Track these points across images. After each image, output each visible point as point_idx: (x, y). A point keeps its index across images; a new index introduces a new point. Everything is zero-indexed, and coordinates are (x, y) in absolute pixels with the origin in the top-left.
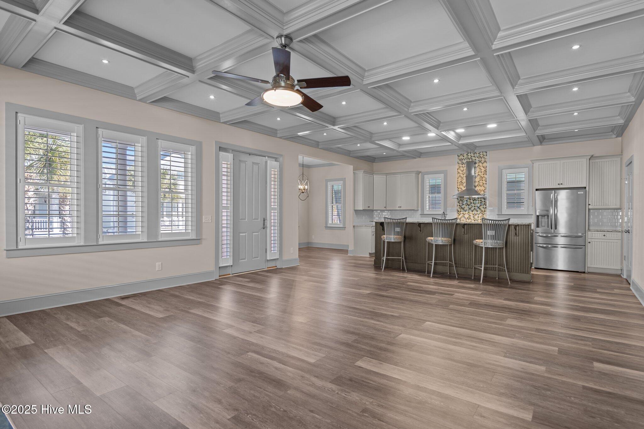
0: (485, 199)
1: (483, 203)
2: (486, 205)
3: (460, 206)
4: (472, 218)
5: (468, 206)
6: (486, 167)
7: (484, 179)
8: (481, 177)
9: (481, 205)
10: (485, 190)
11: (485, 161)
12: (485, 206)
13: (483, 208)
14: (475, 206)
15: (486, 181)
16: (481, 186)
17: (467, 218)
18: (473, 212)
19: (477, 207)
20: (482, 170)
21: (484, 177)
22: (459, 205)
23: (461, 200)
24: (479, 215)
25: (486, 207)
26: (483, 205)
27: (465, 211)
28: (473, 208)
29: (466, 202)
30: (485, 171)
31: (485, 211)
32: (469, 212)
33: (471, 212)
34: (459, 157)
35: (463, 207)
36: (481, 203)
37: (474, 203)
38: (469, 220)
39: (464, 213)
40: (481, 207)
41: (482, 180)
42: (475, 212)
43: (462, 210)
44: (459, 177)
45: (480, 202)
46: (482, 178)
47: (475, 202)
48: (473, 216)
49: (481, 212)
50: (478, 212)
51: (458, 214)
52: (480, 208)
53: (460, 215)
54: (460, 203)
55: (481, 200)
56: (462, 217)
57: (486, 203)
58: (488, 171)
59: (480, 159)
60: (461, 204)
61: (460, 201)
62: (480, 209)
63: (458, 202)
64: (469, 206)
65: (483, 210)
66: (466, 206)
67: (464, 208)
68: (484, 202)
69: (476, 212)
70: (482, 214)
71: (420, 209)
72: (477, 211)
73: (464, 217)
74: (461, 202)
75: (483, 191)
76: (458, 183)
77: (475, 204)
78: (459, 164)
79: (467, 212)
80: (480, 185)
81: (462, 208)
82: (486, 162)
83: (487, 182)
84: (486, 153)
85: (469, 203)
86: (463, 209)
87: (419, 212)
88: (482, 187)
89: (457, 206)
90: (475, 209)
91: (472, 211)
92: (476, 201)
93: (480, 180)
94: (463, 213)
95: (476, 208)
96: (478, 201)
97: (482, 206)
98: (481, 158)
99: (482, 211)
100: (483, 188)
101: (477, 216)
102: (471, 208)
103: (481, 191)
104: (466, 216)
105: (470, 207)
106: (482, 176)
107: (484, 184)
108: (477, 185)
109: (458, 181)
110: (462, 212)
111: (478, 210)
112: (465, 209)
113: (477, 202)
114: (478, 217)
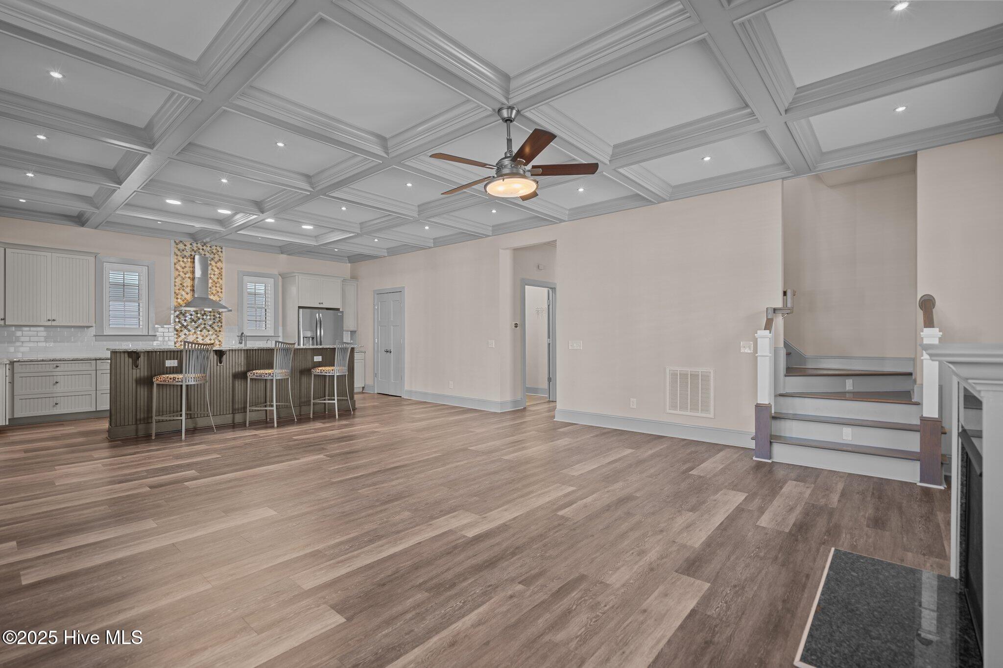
0: (219, 314)
1: (218, 319)
2: (221, 323)
3: (179, 322)
5: (193, 323)
6: (222, 269)
7: (218, 285)
8: (214, 281)
9: (214, 323)
10: (220, 301)
11: (220, 260)
13: (218, 326)
14: (205, 324)
15: (221, 289)
16: (214, 295)
18: (202, 333)
19: (208, 324)
20: (215, 271)
21: (218, 282)
23: (181, 313)
24: (211, 336)
25: (222, 326)
26: (218, 323)
27: (189, 331)
28: (201, 327)
29: (190, 317)
30: (220, 273)
31: (220, 331)
32: (195, 332)
33: (198, 332)
34: (177, 244)
35: (185, 324)
36: (214, 319)
37: (203, 319)
39: (188, 333)
40: (215, 326)
41: (216, 287)
42: (205, 332)
43: (183, 329)
44: (177, 277)
45: (213, 317)
46: (216, 283)
47: (205, 317)
48: (202, 338)
49: (214, 333)
50: (211, 333)
51: (177, 334)
52: (213, 326)
53: (180, 336)
55: (214, 316)
56: (183, 339)
57: (222, 319)
58: (223, 274)
59: (212, 256)
60: (181, 320)
62: (213, 328)
63: (177, 316)
64: (195, 322)
65: (218, 330)
66: (191, 322)
67: (187, 325)
68: (219, 317)
69: (207, 333)
70: (216, 334)
71: (95, 325)
72: (209, 331)
73: (187, 339)
74: (181, 316)
76: (175, 286)
77: (205, 321)
78: (177, 255)
79: (191, 333)
80: (212, 293)
81: (183, 325)
82: (222, 262)
83: (222, 291)
84: (222, 248)
85: (195, 319)
86: (185, 327)
87: (92, 331)
88: (216, 296)
89: (175, 322)
90: (205, 327)
91: (201, 331)
92: (207, 316)
93: (213, 286)
94: (185, 334)
95: (207, 326)
96: (210, 316)
97: (216, 324)
98: (214, 254)
99: (216, 331)
100: (216, 298)
101: (209, 338)
102: (199, 326)
105: (197, 324)
106: (216, 280)
107: (218, 292)
109: (175, 282)
110: (183, 333)
111: (210, 329)
112: (188, 327)
113: (209, 317)
114: (211, 340)
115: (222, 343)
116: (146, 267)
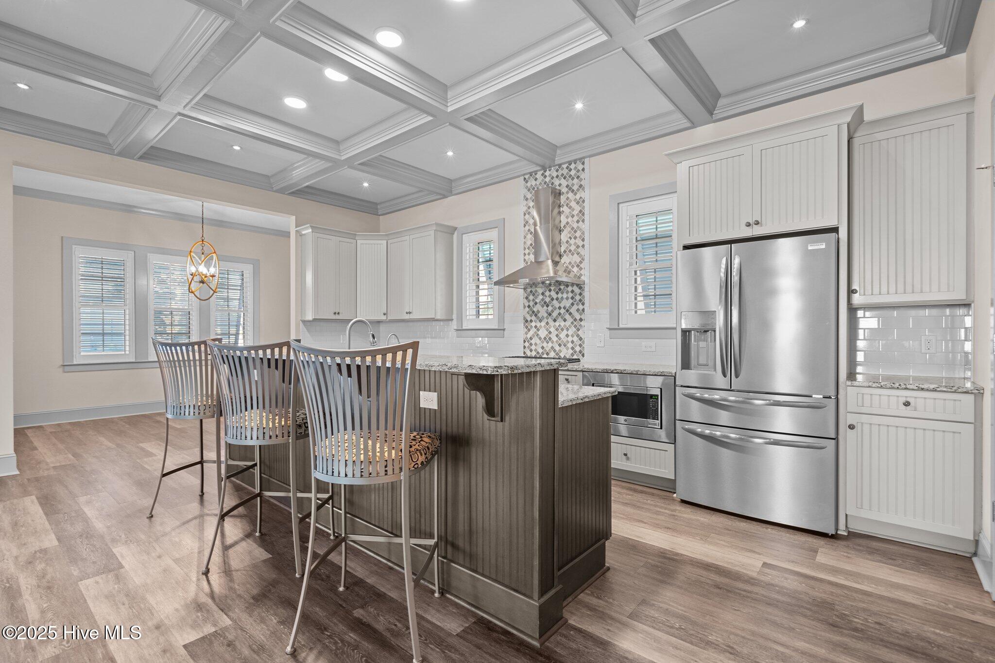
0: (580, 288)
1: (578, 298)
2: (583, 304)
3: (529, 306)
4: (555, 339)
5: (545, 307)
6: (584, 201)
7: (578, 234)
8: (573, 228)
9: (573, 304)
10: (581, 262)
11: (581, 186)
12: (581, 307)
13: (578, 310)
14: (560, 308)
15: (583, 240)
16: (573, 254)
17: (545, 338)
18: (557, 324)
19: (564, 308)
20: (573, 210)
21: (578, 227)
22: (527, 305)
23: (531, 292)
24: (568, 330)
25: (583, 310)
26: (578, 304)
27: (541, 321)
28: (555, 314)
29: (541, 297)
30: (581, 211)
31: (581, 320)
32: (547, 323)
33: (552, 323)
34: (527, 182)
35: (535, 310)
36: (572, 298)
37: (557, 299)
38: (548, 343)
39: (538, 324)
40: (573, 310)
41: (575, 238)
42: (560, 323)
43: (533, 318)
44: (527, 234)
45: (570, 295)
46: (575, 232)
47: (560, 295)
48: (556, 333)
49: (572, 323)
50: (568, 323)
51: (527, 327)
52: (571, 311)
53: (529, 330)
54: (529, 301)
55: (572, 291)
56: (533, 335)
57: (584, 297)
58: (586, 212)
59: (570, 182)
60: (531, 304)
61: (529, 295)
62: (570, 314)
63: (527, 298)
64: (547, 306)
65: (578, 317)
66: (543, 306)
67: (538, 312)
68: (580, 294)
69: (563, 324)
70: (575, 326)
71: (454, 317)
72: (565, 320)
73: (538, 335)
74: (531, 297)
75: (578, 266)
76: (525, 249)
77: (560, 303)
78: (527, 199)
79: (543, 324)
80: (570, 251)
81: (533, 312)
82: (583, 189)
83: (586, 243)
84: (583, 163)
85: (548, 300)
86: (536, 315)
87: (454, 325)
88: (575, 255)
89: (525, 307)
90: (560, 314)
91: (555, 321)
92: (562, 293)
93: (570, 238)
94: (536, 327)
95: (562, 311)
96: (567, 292)
97: (575, 307)
98: (573, 179)
99: (575, 320)
100: (576, 259)
101: (565, 332)
102: (552, 311)
103: (573, 267)
104: (543, 333)
105: (550, 308)
106: (575, 225)
107: (578, 247)
108: (565, 252)
109: (525, 243)
110: (533, 324)
111: (567, 316)
112: (540, 315)
113: (565, 296)
114: (567, 336)
115: (583, 342)
116: (497, 229)
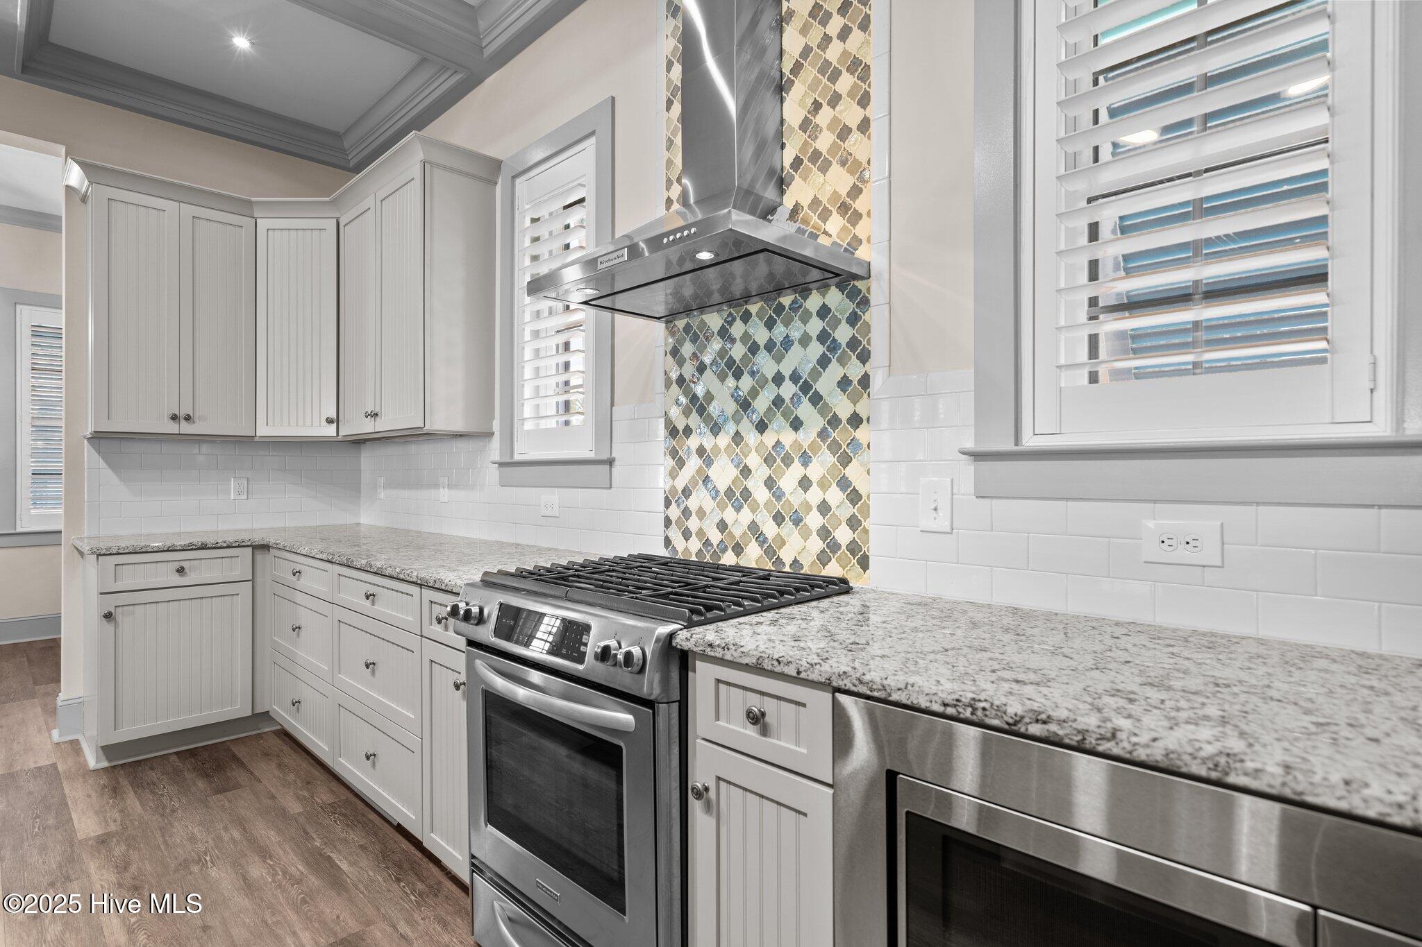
0: (853, 294)
1: (843, 334)
2: (864, 357)
3: (681, 381)
4: (761, 494)
5: (731, 382)
7: (845, 84)
8: (826, 67)
9: (824, 362)
10: (855, 192)
12: (855, 370)
13: (844, 383)
14: (778, 379)
15: (864, 102)
17: (730, 492)
18: (769, 438)
19: (795, 377)
21: (845, 57)
22: (674, 376)
23: (687, 328)
24: (806, 460)
25: (865, 381)
26: (842, 361)
27: (716, 429)
28: (762, 403)
29: (716, 345)
31: (855, 420)
32: (737, 438)
33: (752, 437)
35: (700, 390)
36: (823, 337)
37: (770, 346)
38: (738, 509)
39: (708, 442)
40: (826, 384)
41: (835, 100)
42: (779, 433)
43: (694, 420)
45: (816, 326)
46: (835, 77)
47: (780, 331)
48: (765, 472)
49: (823, 434)
50: (807, 436)
51: (674, 453)
52: (819, 387)
53: (681, 463)
54: (681, 362)
55: (823, 312)
56: (693, 481)
57: (867, 328)
60: (689, 370)
61: (680, 342)
62: (816, 399)
63: (675, 352)
64: (738, 375)
65: (843, 407)
66: (722, 378)
67: (709, 397)
68: (853, 320)
69: (788, 437)
70: (834, 447)
71: (496, 426)
72: (796, 425)
73: (706, 479)
74: (687, 349)
75: (844, 208)
77: (778, 359)
79: (724, 440)
80: (816, 155)
81: (694, 398)
83: (876, 111)
85: (738, 351)
86: (702, 411)
87: (495, 449)
88: (835, 168)
89: (668, 384)
90: (778, 402)
91: (762, 427)
93: (817, 106)
94: (701, 451)
95: (788, 390)
96: (806, 318)
97: (835, 371)
99: (834, 421)
100: (838, 180)
101: (796, 471)
102: (754, 393)
103: (825, 215)
104: (723, 473)
105: (746, 382)
106: (834, 53)
107: (845, 134)
108: (797, 163)
110: (693, 442)
111: (805, 410)
112: (714, 409)
113: (796, 331)
114: (805, 483)
115: (866, 511)
116: (593, 140)
